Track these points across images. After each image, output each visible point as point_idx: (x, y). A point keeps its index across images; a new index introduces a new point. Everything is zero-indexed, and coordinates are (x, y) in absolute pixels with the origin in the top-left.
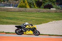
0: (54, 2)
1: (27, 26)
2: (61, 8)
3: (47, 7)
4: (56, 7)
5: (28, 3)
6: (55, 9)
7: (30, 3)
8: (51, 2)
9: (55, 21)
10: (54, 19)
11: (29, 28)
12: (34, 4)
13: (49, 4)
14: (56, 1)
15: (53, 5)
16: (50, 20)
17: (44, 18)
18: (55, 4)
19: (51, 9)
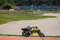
0: (12, 3)
2: (19, 9)
3: (6, 8)
4: (15, 8)
6: (13, 10)
8: (10, 3)
9: (14, 22)
10: (13, 20)
13: (7, 5)
14: (14, 2)
15: (11, 6)
16: (8, 20)
17: (3, 19)
18: (13, 5)
19: (10, 10)
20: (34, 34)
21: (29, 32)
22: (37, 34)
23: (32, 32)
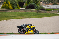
5: (11, 4)
7: (13, 4)
11: (29, 27)
12: (17, 4)
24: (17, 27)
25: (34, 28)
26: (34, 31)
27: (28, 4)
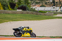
1: (24, 29)
6: (21, 10)
12: (8, 5)
20: (26, 35)
21: (21, 32)
22: (28, 34)
23: (24, 32)
24: (13, 29)
25: (31, 31)
26: (31, 34)
27: (19, 5)
